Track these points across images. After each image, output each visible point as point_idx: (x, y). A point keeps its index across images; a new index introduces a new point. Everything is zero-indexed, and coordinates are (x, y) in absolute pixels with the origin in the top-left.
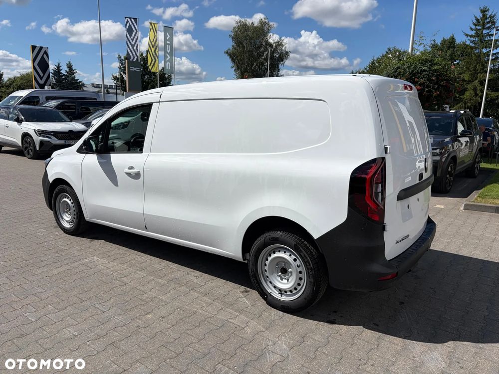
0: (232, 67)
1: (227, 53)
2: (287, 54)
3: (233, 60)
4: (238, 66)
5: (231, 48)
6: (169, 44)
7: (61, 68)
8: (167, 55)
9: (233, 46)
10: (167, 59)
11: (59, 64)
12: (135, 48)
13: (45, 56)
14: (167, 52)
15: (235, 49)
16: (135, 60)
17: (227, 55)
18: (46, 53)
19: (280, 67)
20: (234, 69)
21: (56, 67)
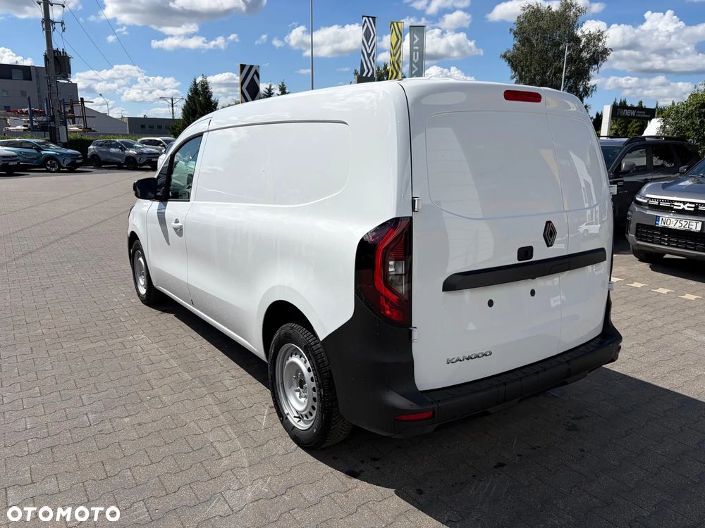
0: (512, 78)
1: (504, 56)
2: (605, 52)
3: (514, 68)
4: (520, 75)
5: (511, 48)
6: (416, 51)
7: (273, 91)
8: (414, 66)
9: (515, 46)
10: (413, 72)
11: (270, 86)
12: (371, 58)
13: (255, 77)
14: (414, 62)
15: (518, 50)
16: (369, 75)
17: (504, 60)
18: (257, 73)
19: (592, 73)
20: (515, 79)
21: (267, 91)
